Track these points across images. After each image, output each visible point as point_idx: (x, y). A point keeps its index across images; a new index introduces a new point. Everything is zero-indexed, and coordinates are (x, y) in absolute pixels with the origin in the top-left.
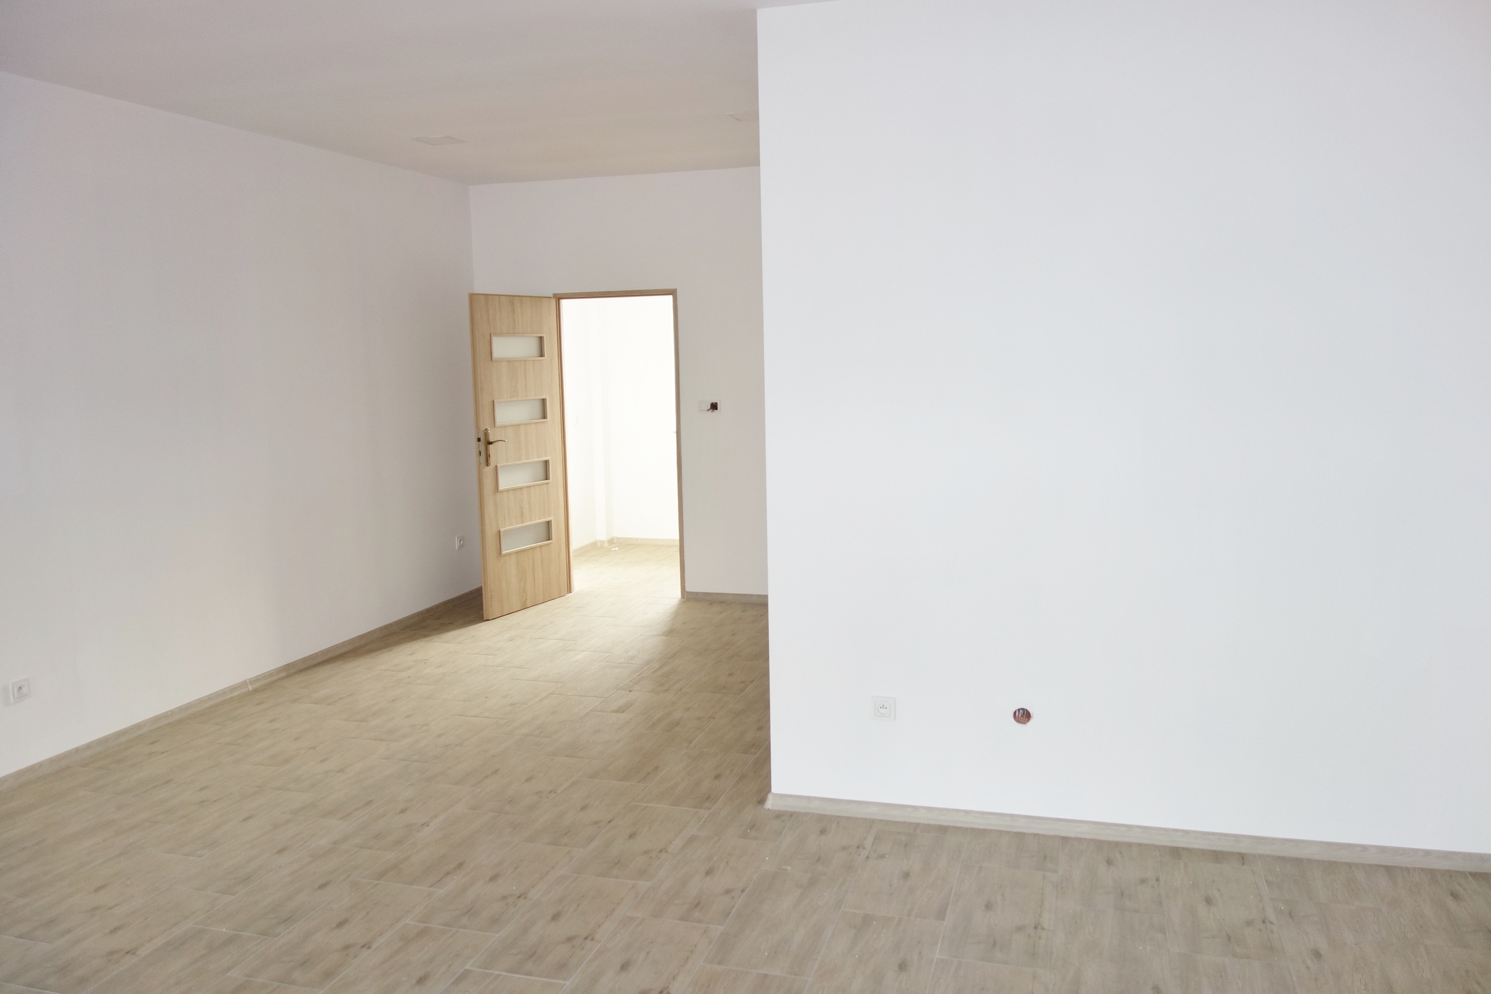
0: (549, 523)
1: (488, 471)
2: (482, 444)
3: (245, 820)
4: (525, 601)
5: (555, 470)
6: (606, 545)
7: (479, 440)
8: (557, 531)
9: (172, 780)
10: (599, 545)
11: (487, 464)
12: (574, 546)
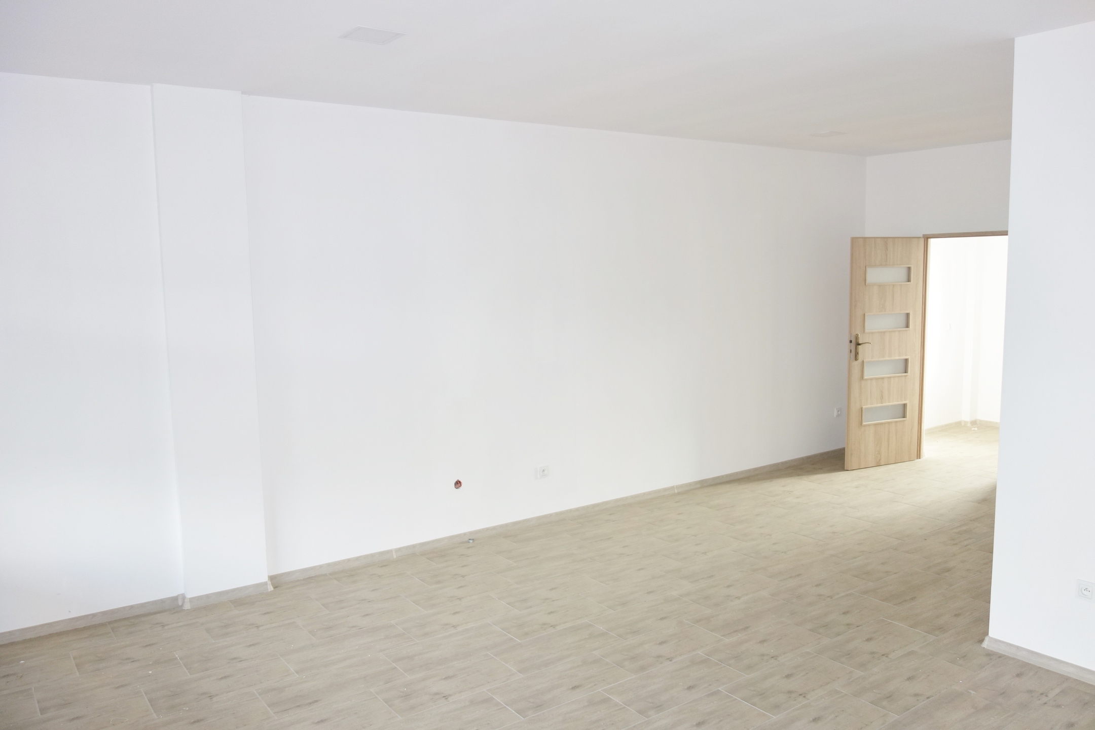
0: (905, 406)
1: (856, 364)
2: (853, 344)
3: (639, 570)
4: (880, 460)
5: (914, 367)
6: (969, 425)
7: (851, 342)
8: (911, 412)
9: (611, 538)
10: (963, 425)
11: (856, 359)
12: (926, 425)
